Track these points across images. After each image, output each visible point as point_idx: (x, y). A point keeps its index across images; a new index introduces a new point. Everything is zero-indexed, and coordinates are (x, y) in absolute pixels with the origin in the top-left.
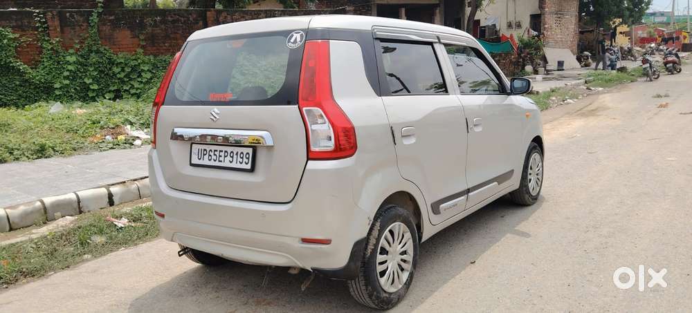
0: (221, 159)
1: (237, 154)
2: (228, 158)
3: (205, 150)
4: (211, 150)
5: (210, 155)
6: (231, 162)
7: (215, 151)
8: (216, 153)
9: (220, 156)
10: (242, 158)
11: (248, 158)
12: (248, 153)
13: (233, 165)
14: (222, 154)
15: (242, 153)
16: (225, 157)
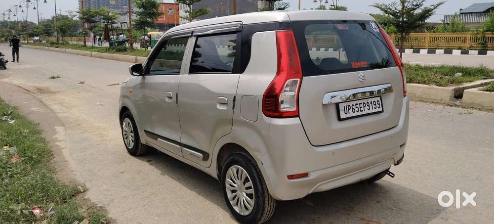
0: (362, 109)
1: (371, 103)
2: (367, 107)
3: (349, 106)
4: (353, 105)
5: (353, 109)
6: (369, 110)
7: (356, 104)
8: (357, 106)
9: (361, 107)
10: (375, 105)
11: (379, 104)
12: (378, 101)
13: (371, 111)
14: (362, 105)
15: (374, 101)
16: (364, 107)
